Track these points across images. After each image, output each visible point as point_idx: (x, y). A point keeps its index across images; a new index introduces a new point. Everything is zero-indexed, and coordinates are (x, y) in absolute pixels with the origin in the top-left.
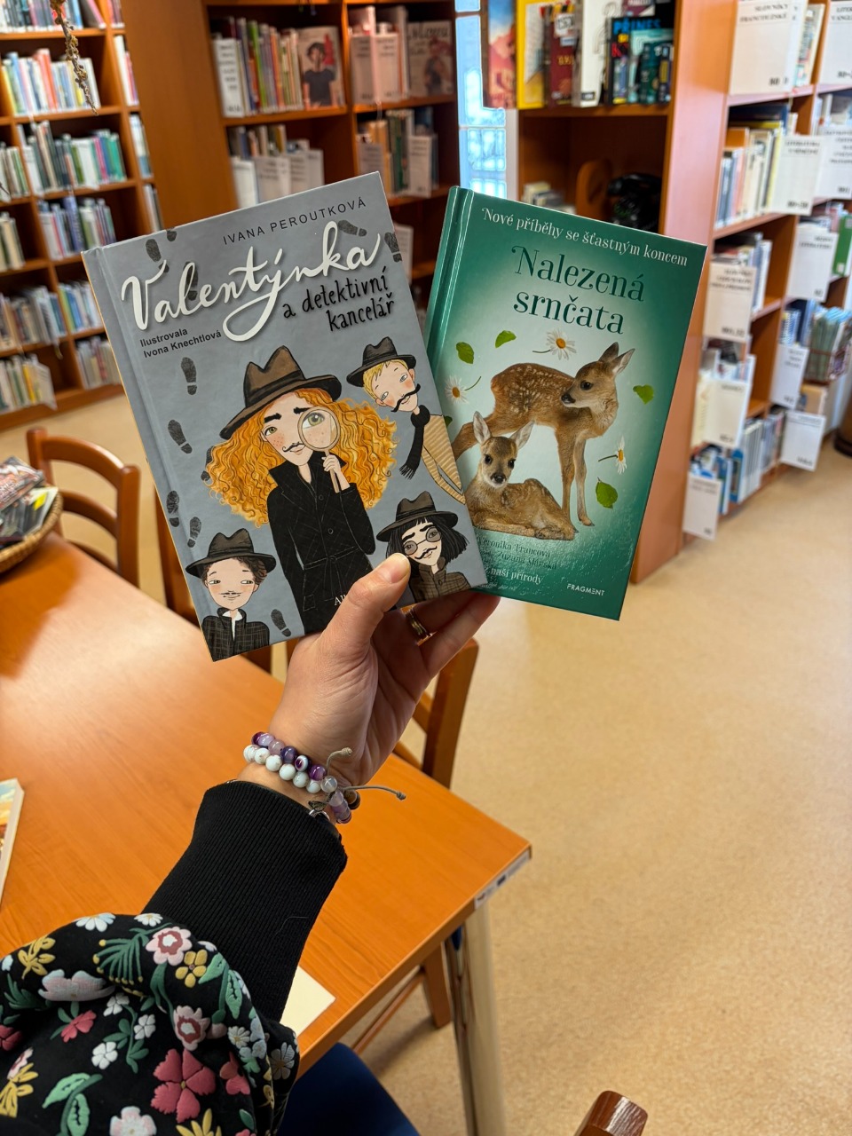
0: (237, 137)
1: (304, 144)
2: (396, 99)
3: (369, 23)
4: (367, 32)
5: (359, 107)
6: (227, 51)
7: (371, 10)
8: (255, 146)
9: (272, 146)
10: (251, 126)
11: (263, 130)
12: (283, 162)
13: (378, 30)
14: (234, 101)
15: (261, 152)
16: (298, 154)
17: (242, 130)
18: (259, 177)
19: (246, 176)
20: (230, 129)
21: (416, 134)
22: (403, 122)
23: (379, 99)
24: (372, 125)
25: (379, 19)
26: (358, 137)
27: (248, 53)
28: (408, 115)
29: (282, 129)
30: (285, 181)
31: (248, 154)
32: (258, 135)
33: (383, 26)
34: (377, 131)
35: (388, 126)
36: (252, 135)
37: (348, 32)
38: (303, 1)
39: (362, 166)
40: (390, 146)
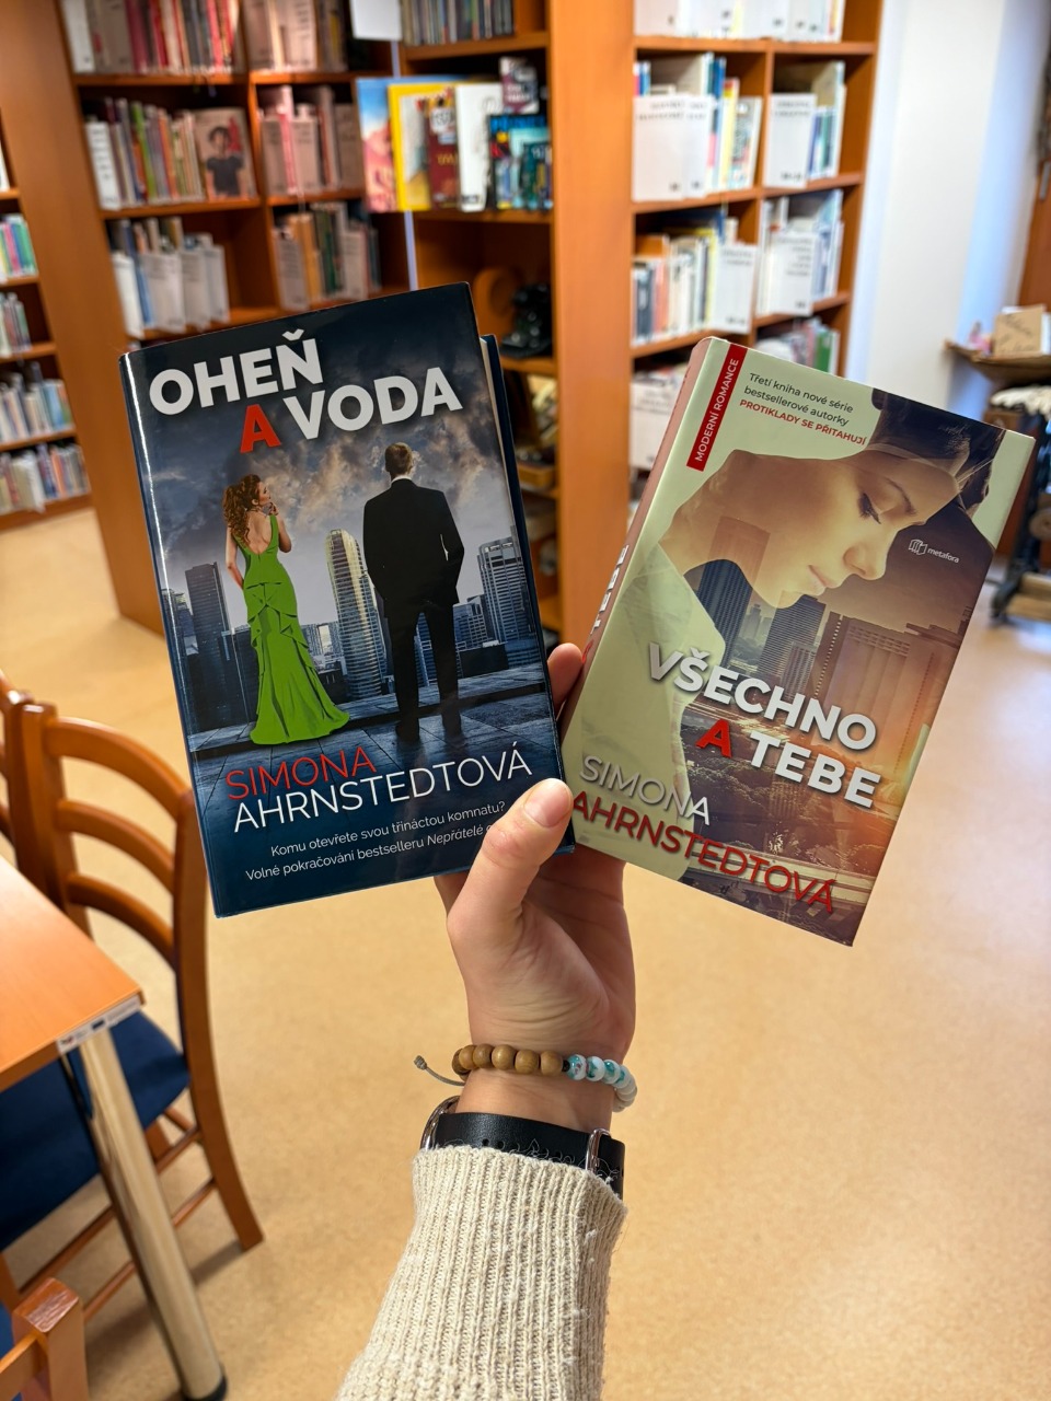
0: (120, 231)
1: (206, 239)
2: (316, 190)
3: (286, 107)
4: (282, 116)
5: (275, 199)
6: (101, 136)
7: (287, 92)
8: (142, 242)
9: (164, 241)
10: (137, 219)
11: (153, 225)
12: (174, 260)
13: (296, 113)
14: (110, 193)
15: (150, 246)
16: (198, 250)
17: (125, 224)
19: (125, 273)
20: (110, 224)
21: (350, 228)
22: (333, 217)
23: (297, 191)
24: (294, 219)
25: (299, 98)
26: (274, 233)
27: (132, 138)
28: (339, 208)
29: (177, 223)
30: (174, 281)
31: (132, 249)
32: (146, 229)
33: (304, 109)
34: (300, 226)
35: (315, 220)
36: (138, 228)
37: (258, 115)
38: (199, 81)
39: (280, 265)
40: (317, 244)
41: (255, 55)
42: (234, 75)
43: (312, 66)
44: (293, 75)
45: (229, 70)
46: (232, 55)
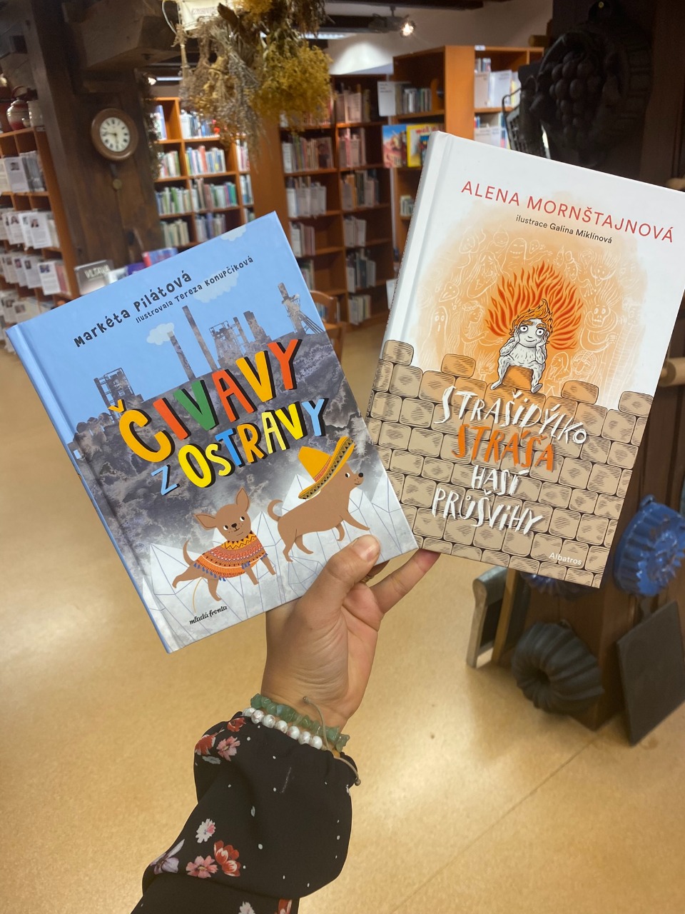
0: (289, 181)
1: (318, 184)
2: (358, 165)
3: (348, 135)
4: (346, 139)
5: (342, 169)
6: (287, 148)
7: (348, 130)
8: (296, 185)
9: (304, 185)
10: (295, 176)
11: (300, 179)
12: (308, 191)
13: (352, 137)
14: (289, 167)
15: (299, 186)
16: (316, 188)
17: (291, 178)
18: (297, 197)
19: (292, 195)
20: (287, 178)
21: (368, 179)
22: (362, 176)
23: (351, 166)
24: (348, 176)
25: (352, 132)
26: (341, 182)
27: (294, 149)
28: (365, 173)
29: (309, 178)
30: (308, 199)
31: (294, 187)
32: (298, 180)
33: (355, 136)
34: (350, 179)
35: (356, 178)
36: (296, 180)
37: (338, 139)
38: (318, 128)
39: (343, 194)
40: (356, 185)
41: (339, 118)
42: (331, 125)
43: (359, 121)
44: (352, 124)
45: (329, 123)
46: (331, 118)
